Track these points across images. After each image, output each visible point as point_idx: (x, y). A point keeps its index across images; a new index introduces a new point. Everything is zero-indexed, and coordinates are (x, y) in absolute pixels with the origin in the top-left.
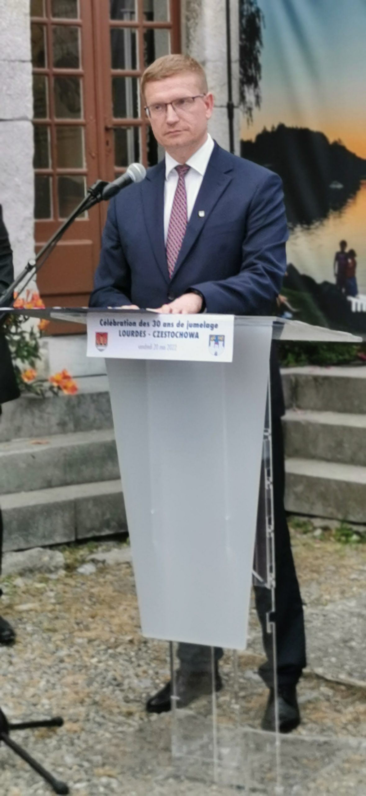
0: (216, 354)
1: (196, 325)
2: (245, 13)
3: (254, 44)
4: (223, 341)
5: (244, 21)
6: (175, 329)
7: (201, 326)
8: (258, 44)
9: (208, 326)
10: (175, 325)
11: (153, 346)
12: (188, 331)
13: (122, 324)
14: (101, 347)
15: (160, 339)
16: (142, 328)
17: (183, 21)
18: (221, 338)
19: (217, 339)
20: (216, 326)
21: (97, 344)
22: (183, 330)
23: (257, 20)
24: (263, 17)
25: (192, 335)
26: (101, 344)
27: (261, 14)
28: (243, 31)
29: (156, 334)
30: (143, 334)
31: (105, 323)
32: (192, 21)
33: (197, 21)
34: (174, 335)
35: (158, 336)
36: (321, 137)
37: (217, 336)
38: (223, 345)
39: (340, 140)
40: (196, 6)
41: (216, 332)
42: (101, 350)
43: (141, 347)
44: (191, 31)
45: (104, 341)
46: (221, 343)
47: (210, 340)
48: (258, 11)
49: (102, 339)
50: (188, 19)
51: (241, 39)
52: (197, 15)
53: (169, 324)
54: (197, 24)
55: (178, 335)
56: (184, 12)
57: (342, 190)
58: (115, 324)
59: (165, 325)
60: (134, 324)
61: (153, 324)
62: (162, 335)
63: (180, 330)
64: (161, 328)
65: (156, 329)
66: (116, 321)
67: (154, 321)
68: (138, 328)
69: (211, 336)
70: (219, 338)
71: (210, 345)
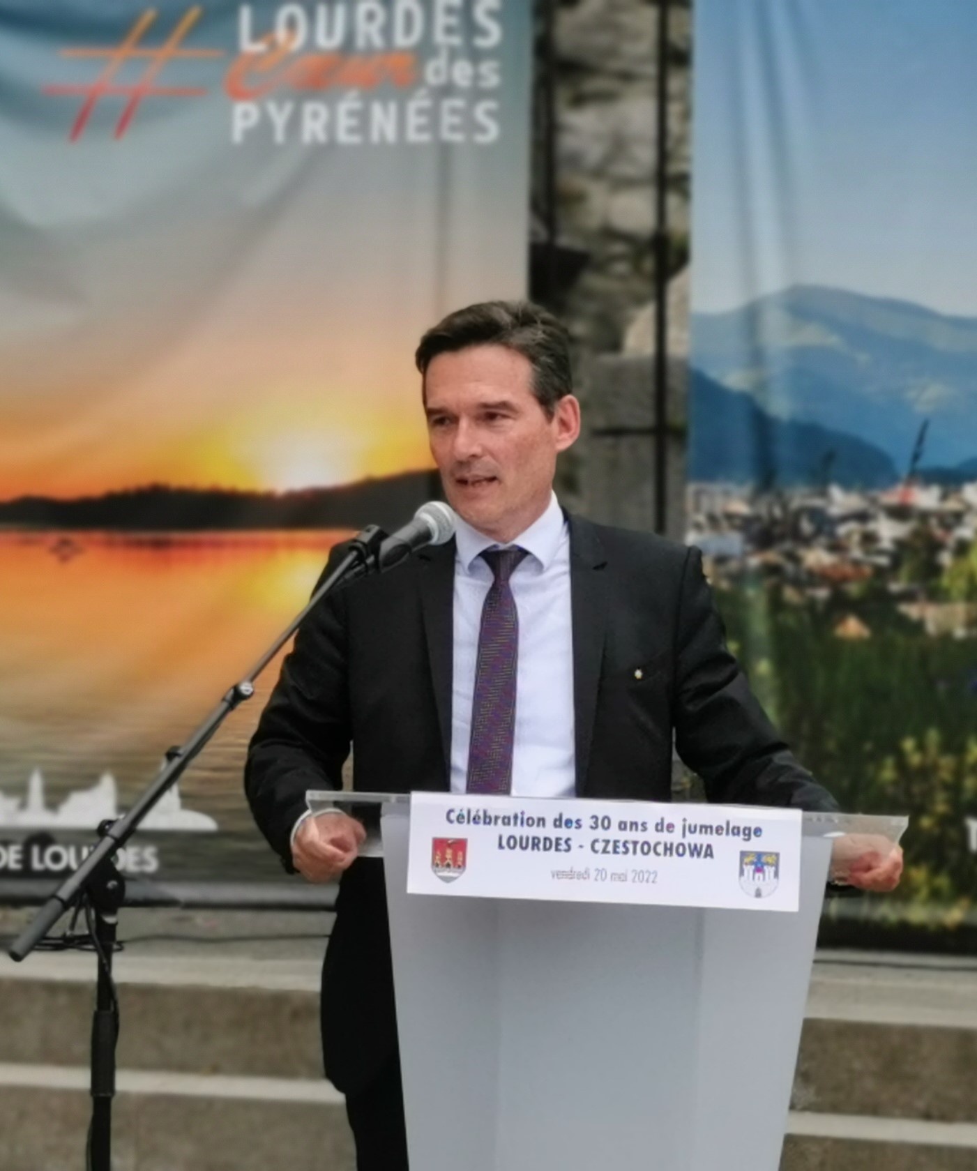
0: (758, 894)
4: (776, 865)
6: (652, 836)
7: (719, 830)
9: (736, 831)
11: (593, 874)
12: (686, 842)
13: (506, 821)
14: (446, 873)
15: (611, 856)
18: (770, 860)
19: (759, 862)
20: (758, 831)
21: (435, 865)
22: (675, 838)
25: (695, 851)
26: (448, 865)
29: (599, 846)
30: (563, 846)
31: (460, 819)
34: (647, 848)
35: (605, 851)
37: (759, 855)
38: (776, 874)
41: (755, 845)
42: (446, 879)
45: (455, 859)
46: (769, 871)
47: (741, 863)
49: (448, 853)
53: (634, 825)
55: (660, 849)
59: (622, 826)
60: (542, 821)
61: (591, 822)
62: (616, 847)
63: (665, 837)
64: (614, 834)
65: (600, 834)
66: (492, 813)
67: (595, 817)
68: (550, 831)
69: (743, 854)
70: (764, 859)
71: (742, 872)
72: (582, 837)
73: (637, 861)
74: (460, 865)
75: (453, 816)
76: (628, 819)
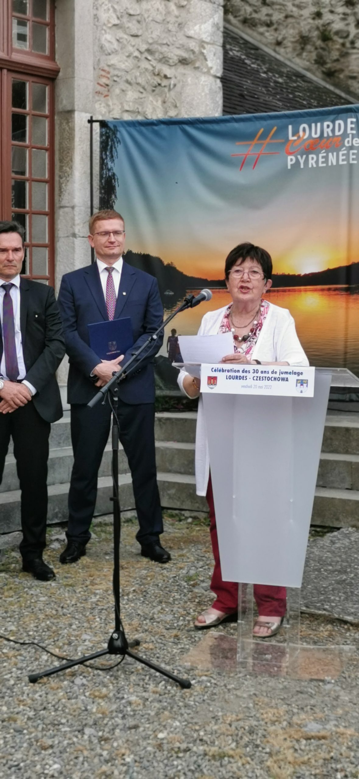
0: (301, 392)
1: (286, 373)
2: (104, 176)
3: (111, 197)
4: (307, 383)
5: (103, 181)
6: (270, 375)
7: (290, 373)
8: (113, 197)
9: (295, 373)
10: (270, 372)
11: (253, 386)
12: (280, 377)
13: (228, 371)
14: (211, 386)
15: (258, 381)
16: (245, 374)
17: (57, 178)
18: (305, 382)
19: (302, 382)
20: (302, 373)
21: (208, 384)
22: (277, 376)
23: (113, 181)
24: (118, 179)
25: (283, 379)
27: (116, 177)
28: (102, 188)
29: (255, 378)
30: (245, 378)
31: (215, 370)
32: (64, 178)
33: (68, 179)
34: (269, 379)
35: (257, 380)
36: (159, 260)
37: (302, 380)
38: (307, 386)
39: (172, 263)
40: (68, 169)
41: (301, 377)
42: (212, 388)
43: (243, 386)
44: (63, 185)
45: (214, 382)
46: (305, 385)
47: (297, 383)
48: (114, 175)
49: (212, 381)
50: (60, 177)
51: (101, 193)
52: (68, 175)
53: (265, 372)
54: (68, 181)
55: (273, 379)
56: (57, 172)
57: (173, 295)
58: (223, 371)
59: (262, 372)
60: (239, 371)
61: (253, 371)
62: (260, 378)
63: (274, 375)
64: (259, 374)
65: (256, 375)
66: (224, 369)
67: (254, 370)
68: (241, 374)
69: (297, 380)
70: (304, 381)
71: (297, 386)
72: (250, 376)
73: (266, 382)
74: (215, 384)
75: (213, 370)
76: (264, 370)
